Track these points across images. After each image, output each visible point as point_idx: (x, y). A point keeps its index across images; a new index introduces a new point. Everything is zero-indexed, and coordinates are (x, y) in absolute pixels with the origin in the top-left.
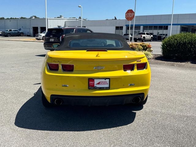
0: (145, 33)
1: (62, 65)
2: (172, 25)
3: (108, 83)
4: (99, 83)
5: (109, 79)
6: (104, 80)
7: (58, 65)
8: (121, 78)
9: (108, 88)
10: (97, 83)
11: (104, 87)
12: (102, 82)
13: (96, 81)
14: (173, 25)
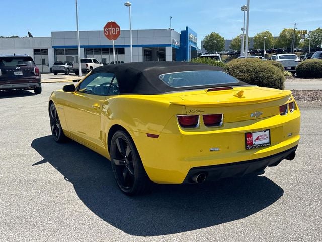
0: (92, 59)
1: (204, 116)
2: (131, 46)
3: (268, 136)
4: (257, 139)
5: (269, 130)
6: (263, 133)
7: (197, 117)
8: (282, 126)
9: (269, 144)
10: (256, 138)
11: (264, 144)
12: (261, 136)
13: (255, 136)
14: (133, 46)
